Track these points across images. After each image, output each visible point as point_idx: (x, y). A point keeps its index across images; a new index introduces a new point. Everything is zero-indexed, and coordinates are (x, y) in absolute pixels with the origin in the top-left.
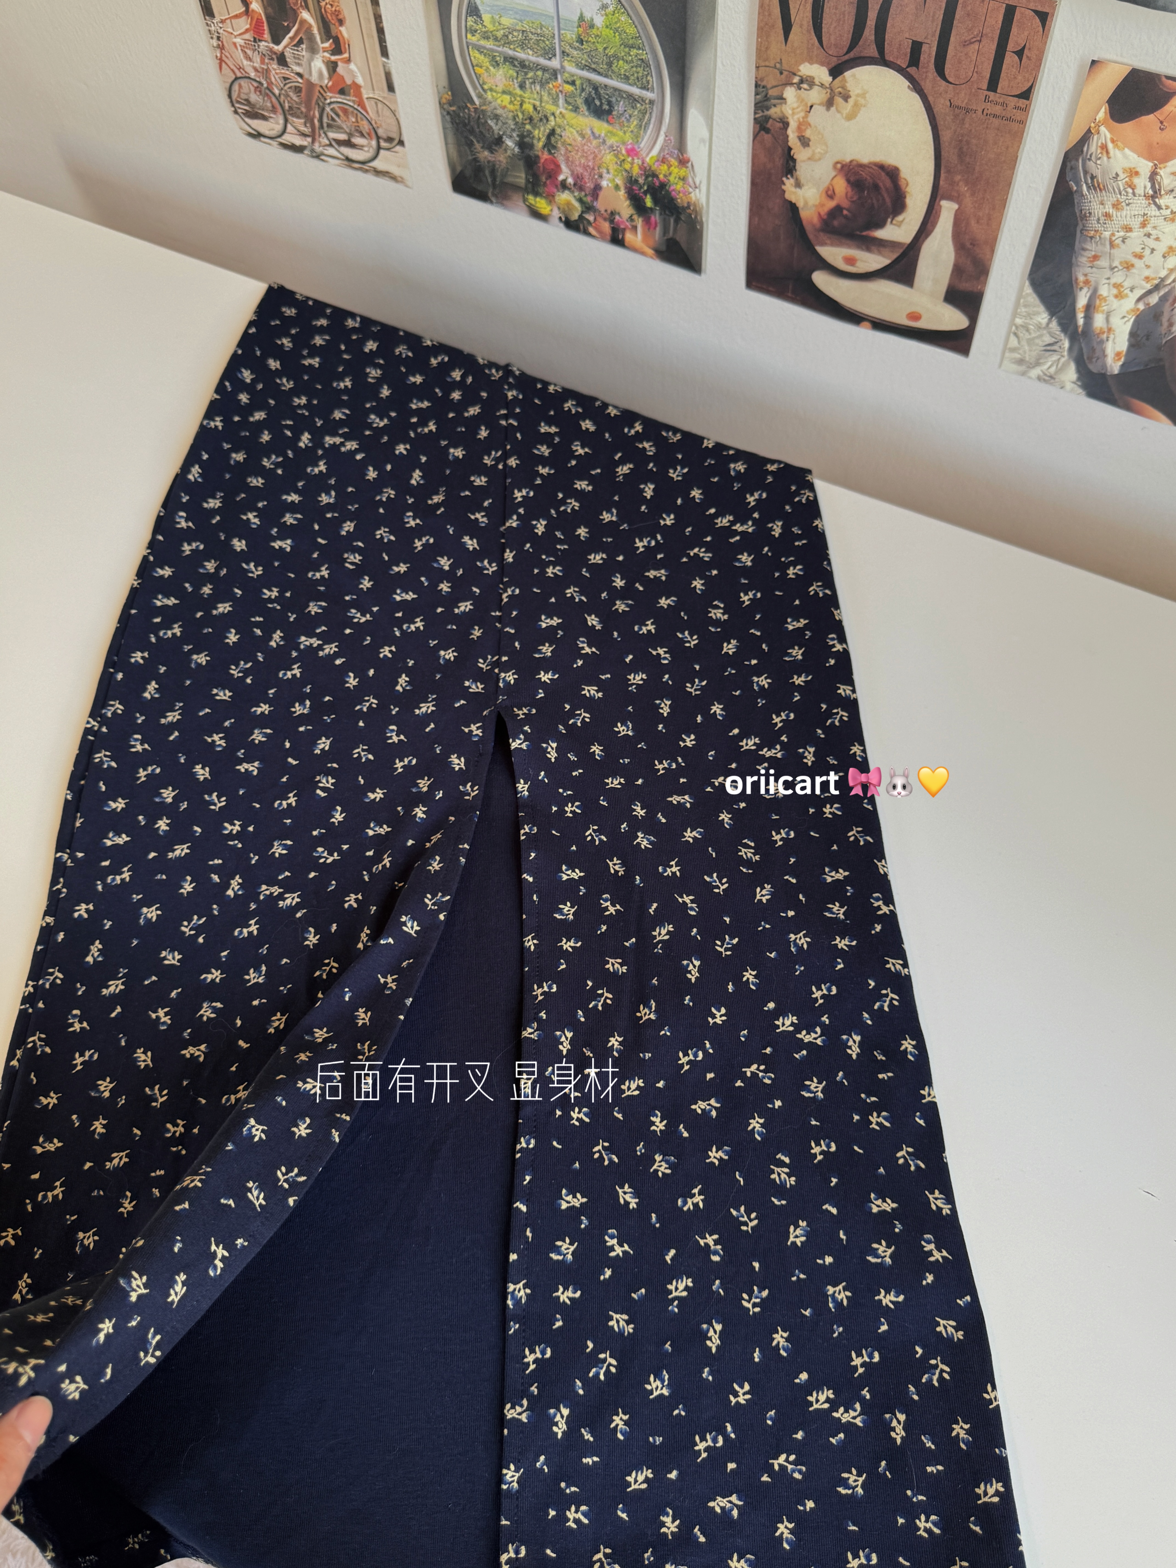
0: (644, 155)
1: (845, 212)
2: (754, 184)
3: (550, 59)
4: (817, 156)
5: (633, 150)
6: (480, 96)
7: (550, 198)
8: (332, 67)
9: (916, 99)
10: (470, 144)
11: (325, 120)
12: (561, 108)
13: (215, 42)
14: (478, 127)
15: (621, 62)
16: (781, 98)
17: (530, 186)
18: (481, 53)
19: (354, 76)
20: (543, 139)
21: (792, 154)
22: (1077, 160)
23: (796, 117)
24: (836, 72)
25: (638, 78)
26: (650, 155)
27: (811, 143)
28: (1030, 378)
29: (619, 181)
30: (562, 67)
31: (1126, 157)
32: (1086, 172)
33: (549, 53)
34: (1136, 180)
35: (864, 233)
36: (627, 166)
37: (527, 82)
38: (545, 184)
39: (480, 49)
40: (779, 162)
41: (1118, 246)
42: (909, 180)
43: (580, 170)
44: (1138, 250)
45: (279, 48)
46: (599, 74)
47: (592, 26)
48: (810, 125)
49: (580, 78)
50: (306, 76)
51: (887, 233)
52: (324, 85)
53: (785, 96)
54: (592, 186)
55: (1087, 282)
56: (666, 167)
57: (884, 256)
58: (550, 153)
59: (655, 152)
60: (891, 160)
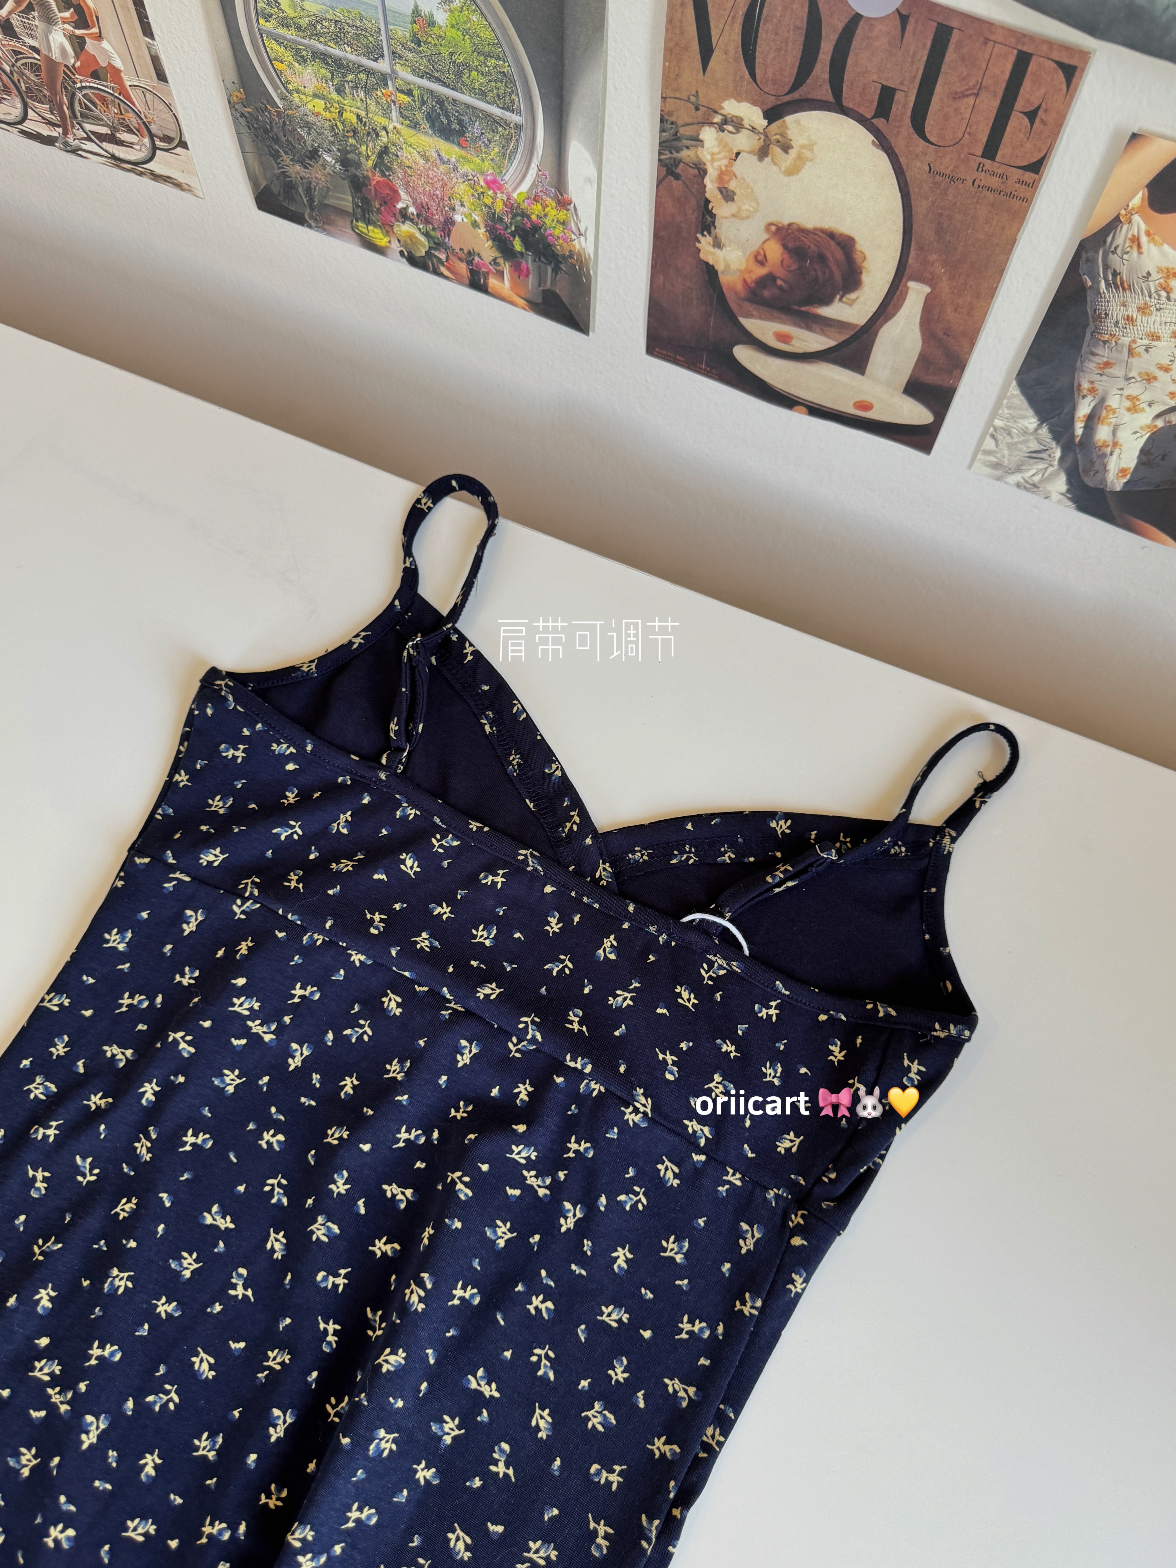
0: (510, 189)
1: (779, 282)
2: (657, 237)
3: (376, 60)
4: (743, 215)
5: (495, 181)
6: (283, 98)
7: (387, 228)
8: (79, 44)
9: (882, 160)
10: (276, 156)
11: (77, 108)
12: (395, 122)
14: (285, 136)
16: (697, 140)
17: (359, 211)
18: (280, 44)
19: (110, 57)
20: (374, 158)
21: (710, 207)
22: (1097, 252)
23: (716, 164)
24: (773, 114)
25: (498, 96)
26: (519, 191)
27: (735, 197)
29: (477, 217)
30: (393, 71)
32: (1106, 267)
33: (375, 53)
34: (1173, 283)
35: (803, 309)
36: (488, 201)
37: (347, 86)
38: (379, 211)
39: (278, 39)
40: (693, 216)
41: (1139, 355)
42: (867, 254)
43: (425, 199)
44: (1165, 361)
46: (445, 85)
47: (432, 23)
48: (735, 176)
49: (419, 87)
50: (44, 51)
51: (834, 311)
52: (70, 65)
53: (701, 137)
54: (442, 220)
55: (1092, 390)
56: (539, 206)
57: (828, 337)
58: (384, 175)
59: (525, 187)
60: (844, 227)
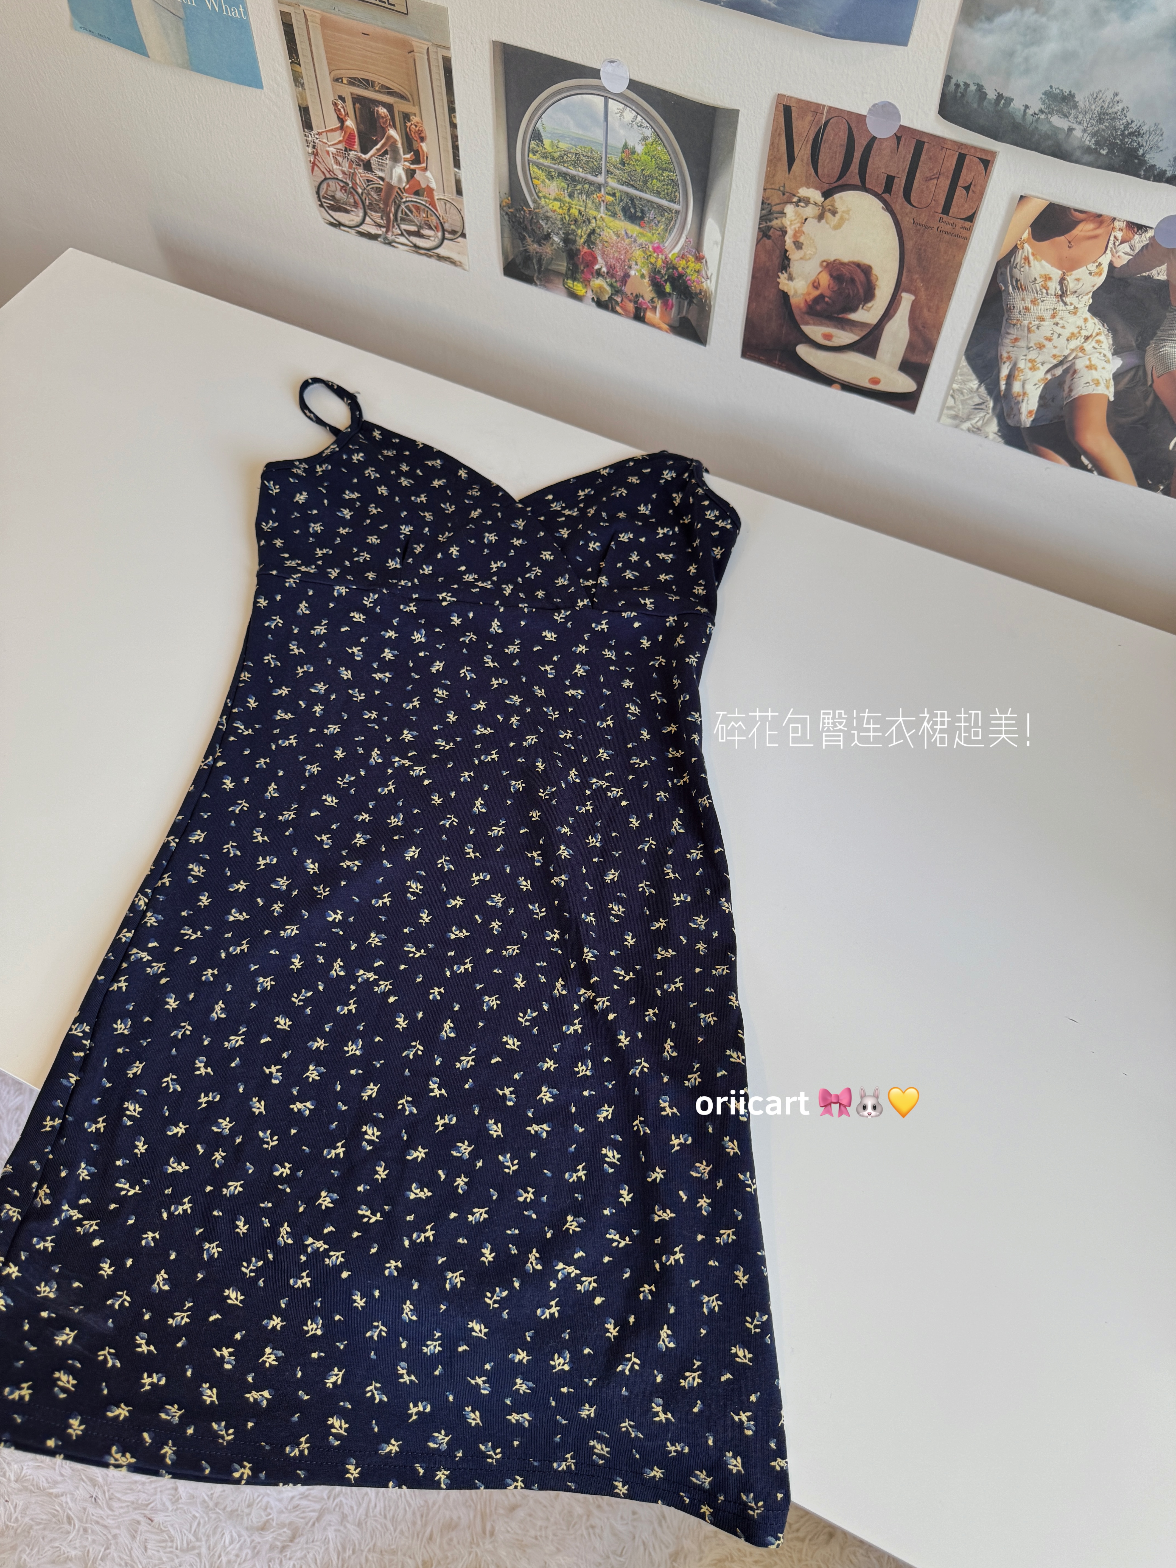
0: (667, 252)
1: (827, 299)
2: (754, 277)
3: (596, 176)
4: (807, 257)
5: (658, 247)
6: (534, 202)
7: (586, 283)
8: (411, 174)
9: (887, 218)
10: (523, 239)
11: (400, 214)
12: (602, 213)
13: (310, 150)
14: (531, 226)
15: (655, 181)
16: (782, 213)
17: (570, 272)
18: (539, 168)
19: (429, 181)
20: (585, 237)
21: (788, 254)
22: (1006, 268)
23: (793, 227)
24: (827, 194)
25: (667, 194)
26: (673, 252)
27: (803, 247)
28: (962, 430)
29: (645, 271)
30: (606, 182)
31: (1043, 267)
32: (1012, 277)
33: (596, 171)
34: (1049, 284)
35: (840, 316)
36: (653, 260)
37: (576, 193)
38: (583, 271)
39: (539, 166)
40: (776, 261)
41: (1034, 331)
42: (879, 276)
43: (613, 262)
44: (1049, 334)
45: (366, 157)
46: (636, 189)
47: (633, 152)
48: (803, 233)
49: (620, 191)
50: (387, 180)
52: (402, 187)
53: (785, 211)
54: (622, 275)
55: (1009, 358)
56: (684, 262)
57: (854, 334)
58: (589, 247)
59: (676, 250)
60: (865, 260)
